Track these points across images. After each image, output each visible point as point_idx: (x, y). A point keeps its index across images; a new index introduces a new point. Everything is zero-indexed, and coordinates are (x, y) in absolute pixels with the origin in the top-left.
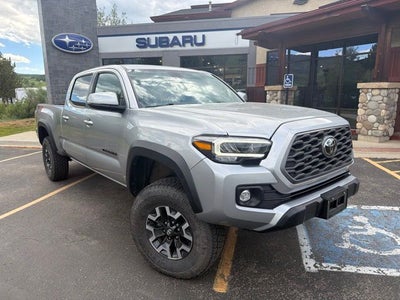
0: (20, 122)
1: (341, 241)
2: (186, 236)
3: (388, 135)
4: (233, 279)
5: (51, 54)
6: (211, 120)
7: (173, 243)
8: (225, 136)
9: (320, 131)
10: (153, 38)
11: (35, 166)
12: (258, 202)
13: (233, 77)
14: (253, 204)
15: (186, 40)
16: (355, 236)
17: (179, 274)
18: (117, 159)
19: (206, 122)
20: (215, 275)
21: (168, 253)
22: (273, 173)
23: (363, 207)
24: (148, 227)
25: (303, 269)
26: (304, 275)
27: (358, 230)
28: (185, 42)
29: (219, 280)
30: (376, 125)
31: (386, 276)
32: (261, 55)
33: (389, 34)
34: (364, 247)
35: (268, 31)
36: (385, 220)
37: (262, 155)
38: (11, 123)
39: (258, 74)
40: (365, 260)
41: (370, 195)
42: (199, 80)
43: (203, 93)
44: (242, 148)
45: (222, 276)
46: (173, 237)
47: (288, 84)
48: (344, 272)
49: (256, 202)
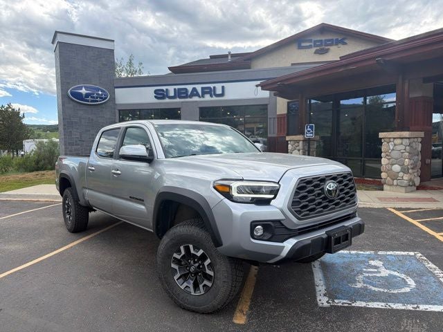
0: (30, 175)
1: (355, 282)
2: (208, 271)
3: (414, 185)
4: (252, 314)
5: (67, 105)
6: (229, 168)
7: (196, 279)
8: (241, 180)
9: (323, 176)
10: (171, 90)
11: (51, 219)
12: (270, 236)
13: (255, 126)
14: (265, 238)
15: (205, 91)
16: (368, 277)
17: (201, 308)
18: (144, 205)
19: (225, 169)
20: (235, 310)
21: (192, 289)
22: (282, 211)
23: (380, 253)
24: (173, 265)
25: (317, 304)
26: (316, 309)
27: (371, 272)
28: (204, 93)
29: (238, 314)
30: (401, 174)
31: (392, 309)
32: (282, 105)
33: (406, 85)
34: (376, 287)
35: (286, 83)
36: (399, 263)
37: (272, 196)
38: (20, 176)
39: (279, 124)
40: (375, 297)
41: (388, 241)
43: (223, 143)
44: (255, 190)
45: (242, 311)
46: (196, 273)
47: (310, 134)
48: (354, 307)
49: (268, 236)
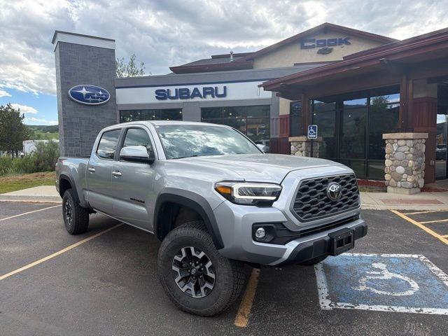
0: (30, 176)
1: (358, 284)
2: (209, 274)
3: (418, 187)
4: (254, 317)
5: (67, 106)
6: (231, 169)
7: (197, 281)
8: (242, 182)
9: (325, 178)
10: (173, 90)
11: (51, 220)
12: (272, 238)
13: (257, 127)
14: (267, 240)
15: (206, 91)
16: (371, 280)
17: (203, 311)
18: (145, 207)
19: (226, 170)
20: (236, 313)
21: (193, 292)
22: (284, 213)
23: (383, 255)
24: (174, 268)
25: (319, 307)
26: (319, 312)
27: (374, 275)
28: (206, 93)
29: (240, 318)
30: (405, 176)
31: (396, 313)
32: (284, 106)
33: (411, 86)
34: (379, 290)
35: (289, 83)
36: (403, 266)
37: (274, 198)
38: (20, 177)
39: (282, 125)
40: (378, 300)
41: (392, 244)
42: (221, 133)
43: (224, 144)
44: (257, 192)
45: (243, 314)
46: (197, 276)
47: (312, 135)
48: (357, 310)
49: (270, 238)
